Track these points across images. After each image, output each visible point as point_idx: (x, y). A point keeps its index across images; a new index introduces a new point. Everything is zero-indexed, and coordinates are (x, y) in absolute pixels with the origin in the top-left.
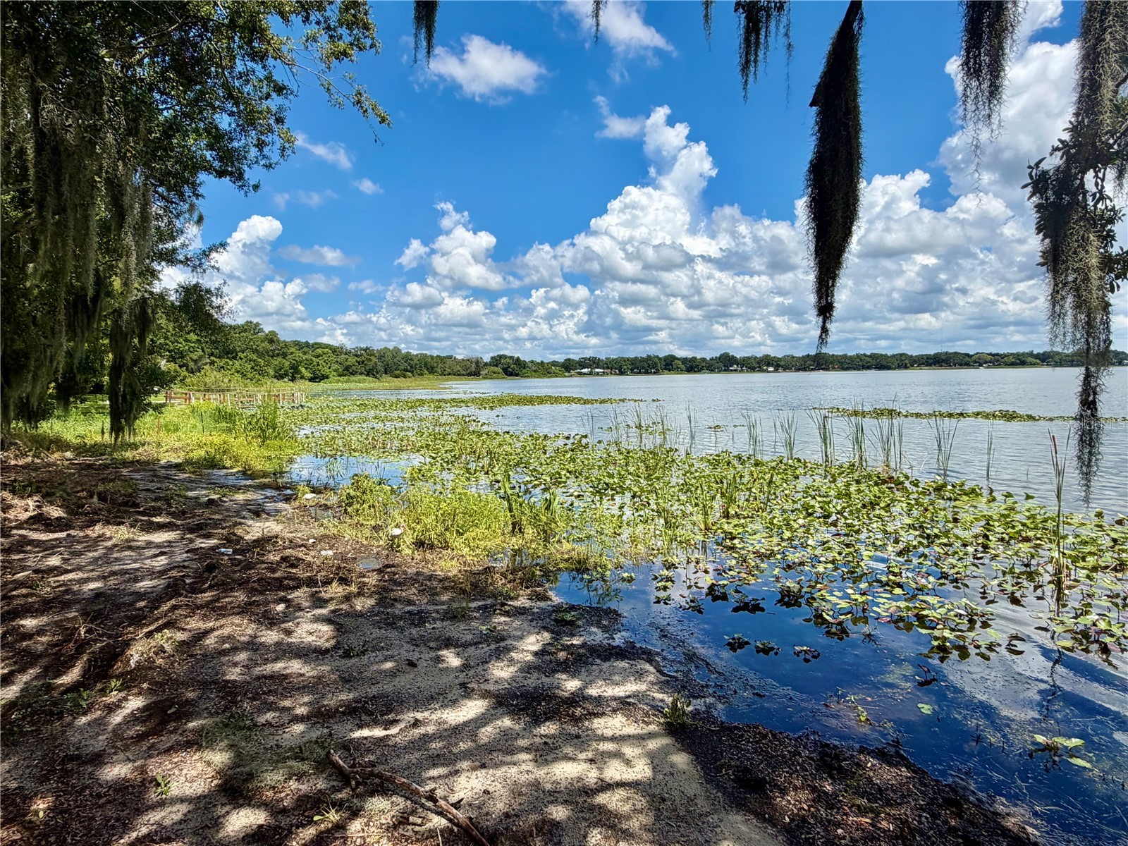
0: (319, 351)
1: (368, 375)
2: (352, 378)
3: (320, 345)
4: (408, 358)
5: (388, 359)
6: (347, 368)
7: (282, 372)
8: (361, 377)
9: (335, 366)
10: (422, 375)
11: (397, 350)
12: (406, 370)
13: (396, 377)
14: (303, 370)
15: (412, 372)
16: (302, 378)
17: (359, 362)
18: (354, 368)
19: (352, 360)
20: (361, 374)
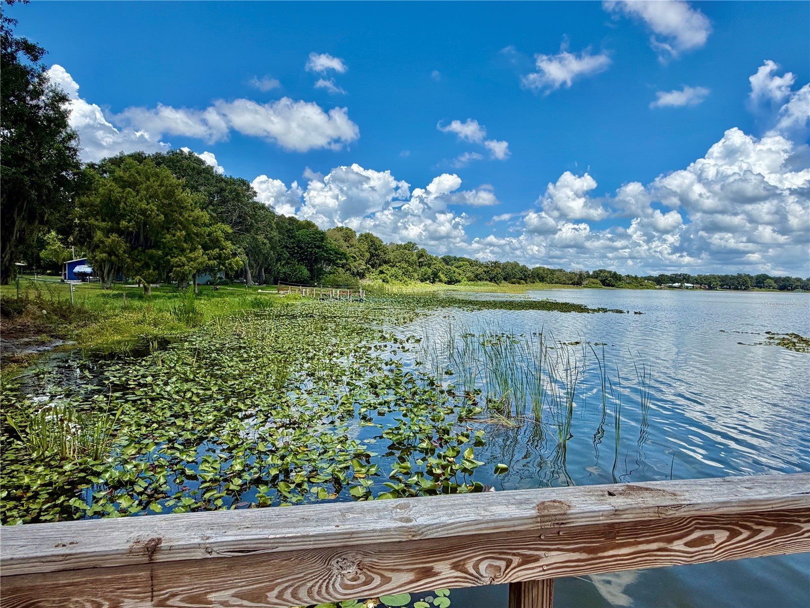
0: (461, 263)
1: (491, 281)
2: (479, 283)
3: (462, 259)
4: (524, 270)
5: (509, 270)
6: (476, 276)
7: (426, 276)
8: (485, 282)
9: (469, 274)
10: (534, 282)
11: (517, 265)
12: (521, 279)
13: (513, 283)
14: (442, 276)
15: (526, 280)
16: (440, 281)
17: (485, 272)
18: (481, 276)
19: (480, 270)
20: (486, 280)
